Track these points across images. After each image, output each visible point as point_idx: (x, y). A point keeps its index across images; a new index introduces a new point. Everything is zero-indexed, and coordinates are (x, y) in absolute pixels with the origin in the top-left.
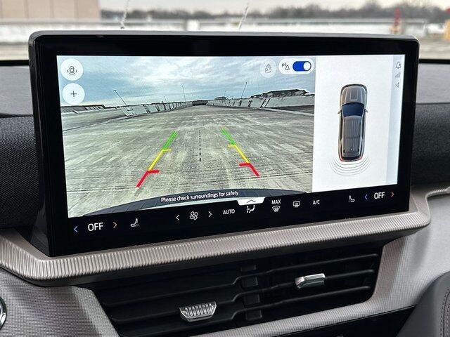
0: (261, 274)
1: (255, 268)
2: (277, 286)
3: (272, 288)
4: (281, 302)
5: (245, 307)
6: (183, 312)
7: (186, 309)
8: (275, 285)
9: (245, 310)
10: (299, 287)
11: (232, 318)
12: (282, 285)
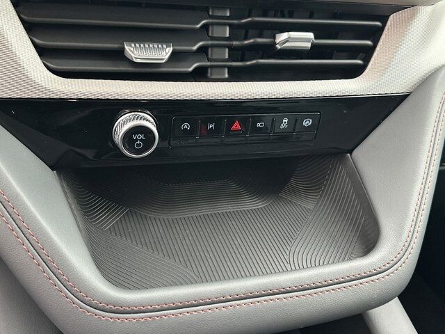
0: (235, 22)
1: (228, 15)
2: (252, 41)
3: (246, 42)
4: (254, 62)
5: (209, 60)
6: (127, 48)
7: (133, 45)
8: (250, 39)
9: (209, 63)
10: (278, 47)
11: (191, 69)
12: (260, 40)
